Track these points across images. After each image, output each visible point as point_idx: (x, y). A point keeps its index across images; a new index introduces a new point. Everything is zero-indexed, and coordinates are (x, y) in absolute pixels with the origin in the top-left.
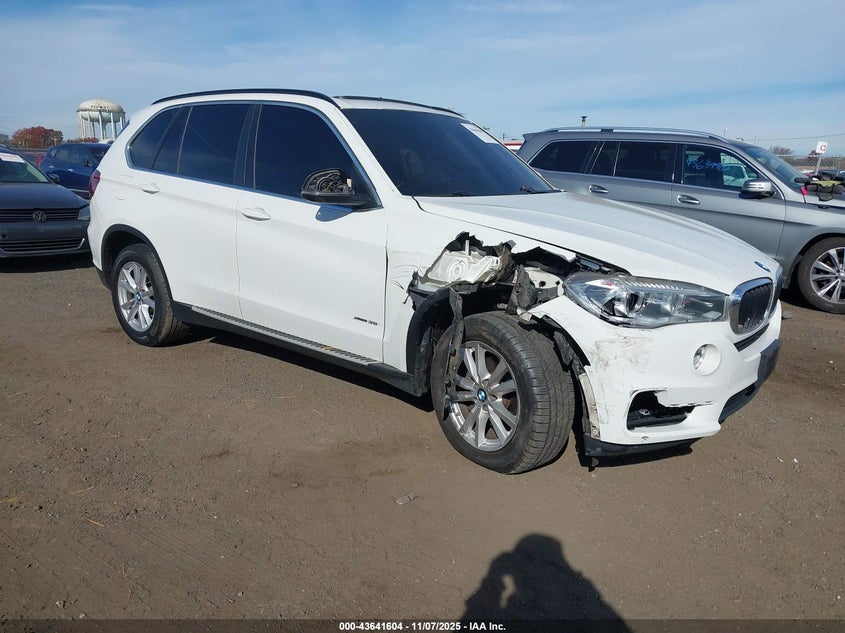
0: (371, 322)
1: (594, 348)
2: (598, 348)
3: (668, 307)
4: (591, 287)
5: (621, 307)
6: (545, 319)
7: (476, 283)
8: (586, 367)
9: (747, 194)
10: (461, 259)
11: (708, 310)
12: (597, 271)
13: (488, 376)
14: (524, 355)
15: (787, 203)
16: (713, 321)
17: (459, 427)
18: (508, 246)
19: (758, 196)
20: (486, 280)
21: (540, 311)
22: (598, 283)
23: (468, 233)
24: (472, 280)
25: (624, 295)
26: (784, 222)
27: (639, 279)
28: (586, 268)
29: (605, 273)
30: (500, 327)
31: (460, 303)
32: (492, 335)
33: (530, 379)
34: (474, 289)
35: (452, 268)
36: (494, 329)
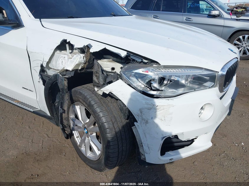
0: (30, 90)
1: (139, 112)
2: (141, 112)
3: (183, 82)
4: (136, 73)
5: (156, 85)
6: (110, 94)
7: (73, 71)
8: (135, 123)
9: (211, 16)
10: (64, 56)
11: (206, 81)
12: (140, 62)
13: (88, 120)
14: (101, 115)
15: (225, 19)
16: (209, 88)
17: (79, 144)
18: (88, 47)
19: (214, 16)
20: (80, 68)
21: (107, 89)
22: (140, 71)
23: (66, 40)
24: (70, 68)
25: (157, 78)
26: (224, 26)
27: (166, 67)
28: (134, 60)
29: (145, 63)
30: (88, 97)
31: (66, 83)
32: (84, 101)
33: (105, 129)
34: (72, 74)
35: (60, 62)
36: (85, 98)
